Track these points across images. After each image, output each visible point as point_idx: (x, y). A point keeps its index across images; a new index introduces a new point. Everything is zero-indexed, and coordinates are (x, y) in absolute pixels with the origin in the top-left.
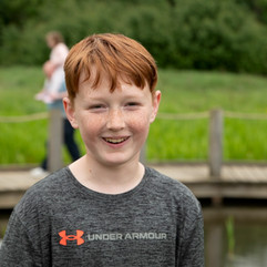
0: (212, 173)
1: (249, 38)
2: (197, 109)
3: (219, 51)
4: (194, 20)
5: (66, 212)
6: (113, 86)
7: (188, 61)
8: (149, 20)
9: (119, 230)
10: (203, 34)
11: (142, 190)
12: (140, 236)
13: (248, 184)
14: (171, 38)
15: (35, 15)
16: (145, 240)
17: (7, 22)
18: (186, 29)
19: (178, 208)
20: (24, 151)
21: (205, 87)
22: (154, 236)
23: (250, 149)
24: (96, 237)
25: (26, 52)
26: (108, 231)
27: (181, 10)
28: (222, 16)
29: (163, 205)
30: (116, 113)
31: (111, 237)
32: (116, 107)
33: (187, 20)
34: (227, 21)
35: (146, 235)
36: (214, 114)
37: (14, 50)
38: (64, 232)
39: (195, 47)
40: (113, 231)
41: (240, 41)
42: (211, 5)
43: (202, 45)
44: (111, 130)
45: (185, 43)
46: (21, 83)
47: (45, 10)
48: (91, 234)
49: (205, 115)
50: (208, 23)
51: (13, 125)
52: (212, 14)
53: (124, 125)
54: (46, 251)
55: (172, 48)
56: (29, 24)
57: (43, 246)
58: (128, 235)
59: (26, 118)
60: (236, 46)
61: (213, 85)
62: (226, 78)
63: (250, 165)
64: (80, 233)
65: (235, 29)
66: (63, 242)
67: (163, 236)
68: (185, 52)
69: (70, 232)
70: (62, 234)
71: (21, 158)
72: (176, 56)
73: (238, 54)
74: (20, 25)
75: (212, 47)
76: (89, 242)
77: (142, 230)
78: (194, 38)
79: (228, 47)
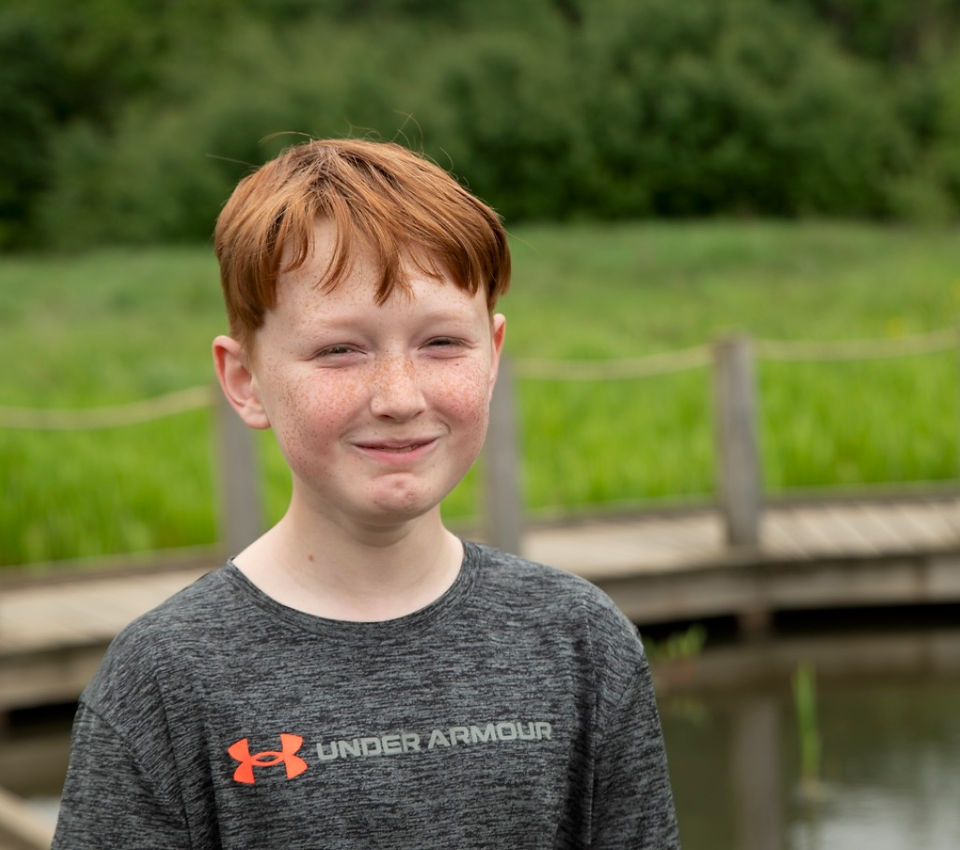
0: (733, 537)
1: (820, 107)
2: (673, 338)
3: (731, 153)
4: (644, 64)
5: (240, 686)
6: (388, 282)
7: (636, 192)
8: (505, 75)
9: (407, 723)
10: (675, 106)
11: (463, 605)
12: (473, 734)
13: (849, 563)
14: (576, 127)
15: (146, 86)
16: (490, 745)
17: (62, 114)
18: (623, 94)
19: (579, 645)
20: (147, 510)
21: (694, 270)
22: (516, 731)
23: (847, 452)
24: (342, 748)
25: (128, 206)
26: (374, 729)
27: (600, 34)
28: (730, 44)
29: (529, 641)
30: (398, 366)
31: (386, 745)
32: (396, 347)
33: (622, 65)
34: (749, 59)
35: (491, 732)
36: (725, 352)
37: (91, 200)
38: (243, 745)
39: (656, 148)
40: (390, 727)
41: (794, 120)
42: (695, 12)
43: (675, 138)
44: (386, 418)
45: (621, 139)
46: (122, 304)
47: (177, 69)
48: (326, 741)
49: (697, 358)
50: (690, 69)
51: (104, 435)
52: (699, 41)
53: (422, 404)
54: (196, 808)
55: (583, 156)
56: (132, 115)
57: (190, 792)
58: (436, 737)
59: (142, 412)
60: (780, 135)
61: (721, 263)
62: (758, 236)
63: (850, 501)
64: (291, 743)
65: (776, 81)
66: (243, 776)
67: (540, 730)
68: (623, 167)
69: (261, 741)
70: (238, 751)
71: (139, 536)
72: (597, 179)
73: (789, 161)
74: (104, 123)
75: (708, 144)
76: (323, 767)
77: (477, 718)
78: (650, 120)
79: (757, 141)
